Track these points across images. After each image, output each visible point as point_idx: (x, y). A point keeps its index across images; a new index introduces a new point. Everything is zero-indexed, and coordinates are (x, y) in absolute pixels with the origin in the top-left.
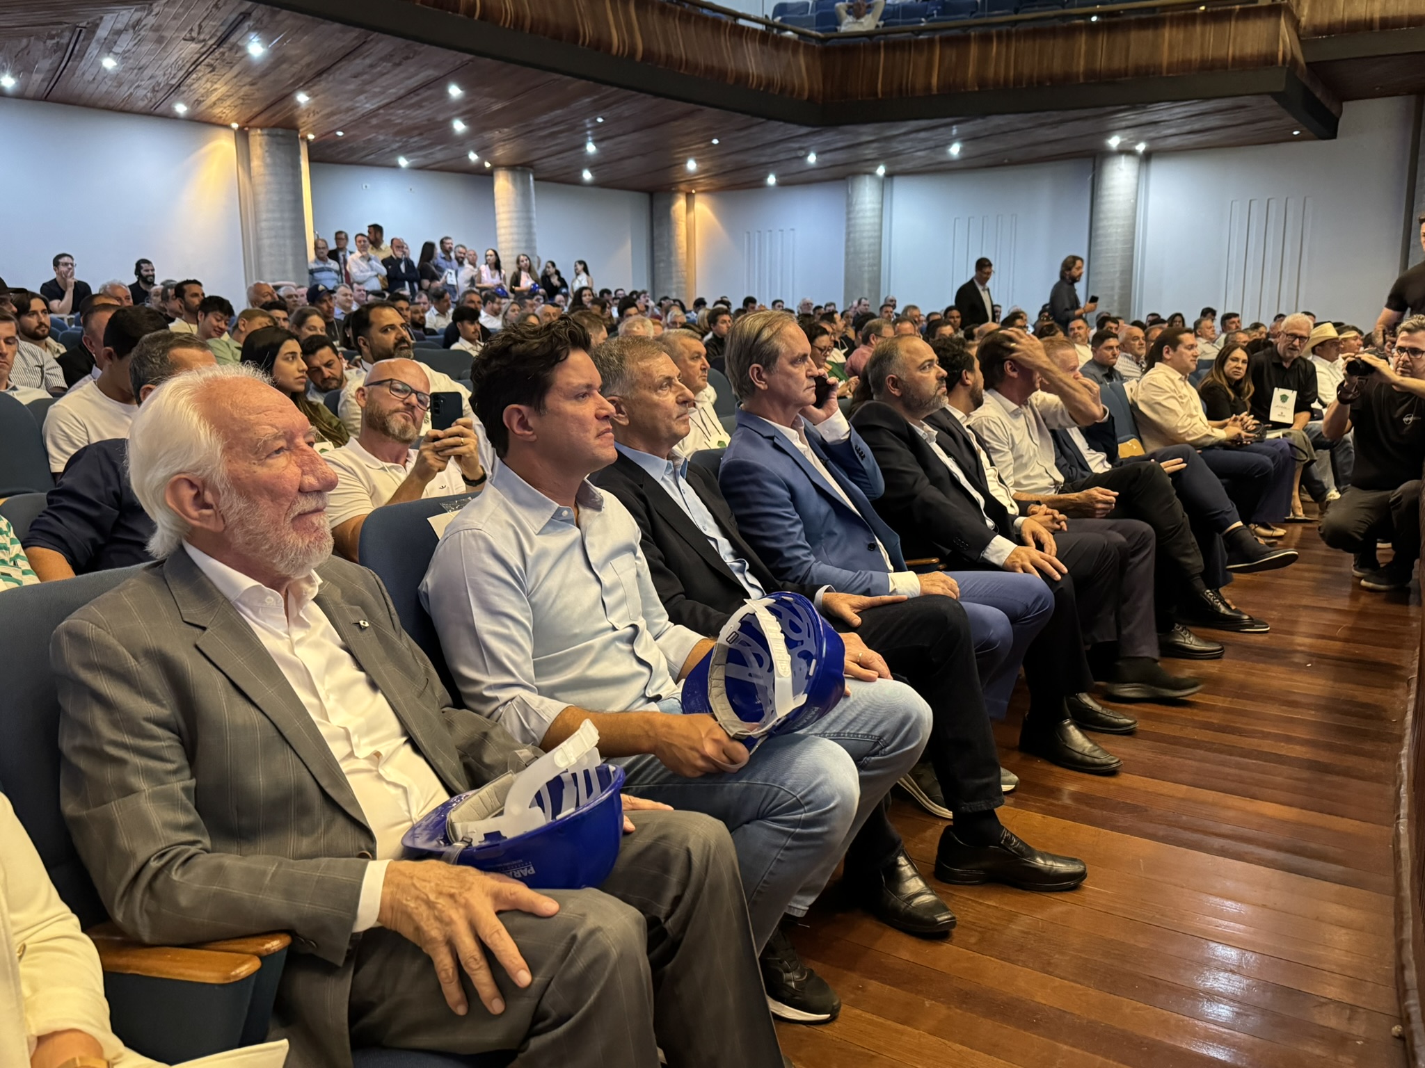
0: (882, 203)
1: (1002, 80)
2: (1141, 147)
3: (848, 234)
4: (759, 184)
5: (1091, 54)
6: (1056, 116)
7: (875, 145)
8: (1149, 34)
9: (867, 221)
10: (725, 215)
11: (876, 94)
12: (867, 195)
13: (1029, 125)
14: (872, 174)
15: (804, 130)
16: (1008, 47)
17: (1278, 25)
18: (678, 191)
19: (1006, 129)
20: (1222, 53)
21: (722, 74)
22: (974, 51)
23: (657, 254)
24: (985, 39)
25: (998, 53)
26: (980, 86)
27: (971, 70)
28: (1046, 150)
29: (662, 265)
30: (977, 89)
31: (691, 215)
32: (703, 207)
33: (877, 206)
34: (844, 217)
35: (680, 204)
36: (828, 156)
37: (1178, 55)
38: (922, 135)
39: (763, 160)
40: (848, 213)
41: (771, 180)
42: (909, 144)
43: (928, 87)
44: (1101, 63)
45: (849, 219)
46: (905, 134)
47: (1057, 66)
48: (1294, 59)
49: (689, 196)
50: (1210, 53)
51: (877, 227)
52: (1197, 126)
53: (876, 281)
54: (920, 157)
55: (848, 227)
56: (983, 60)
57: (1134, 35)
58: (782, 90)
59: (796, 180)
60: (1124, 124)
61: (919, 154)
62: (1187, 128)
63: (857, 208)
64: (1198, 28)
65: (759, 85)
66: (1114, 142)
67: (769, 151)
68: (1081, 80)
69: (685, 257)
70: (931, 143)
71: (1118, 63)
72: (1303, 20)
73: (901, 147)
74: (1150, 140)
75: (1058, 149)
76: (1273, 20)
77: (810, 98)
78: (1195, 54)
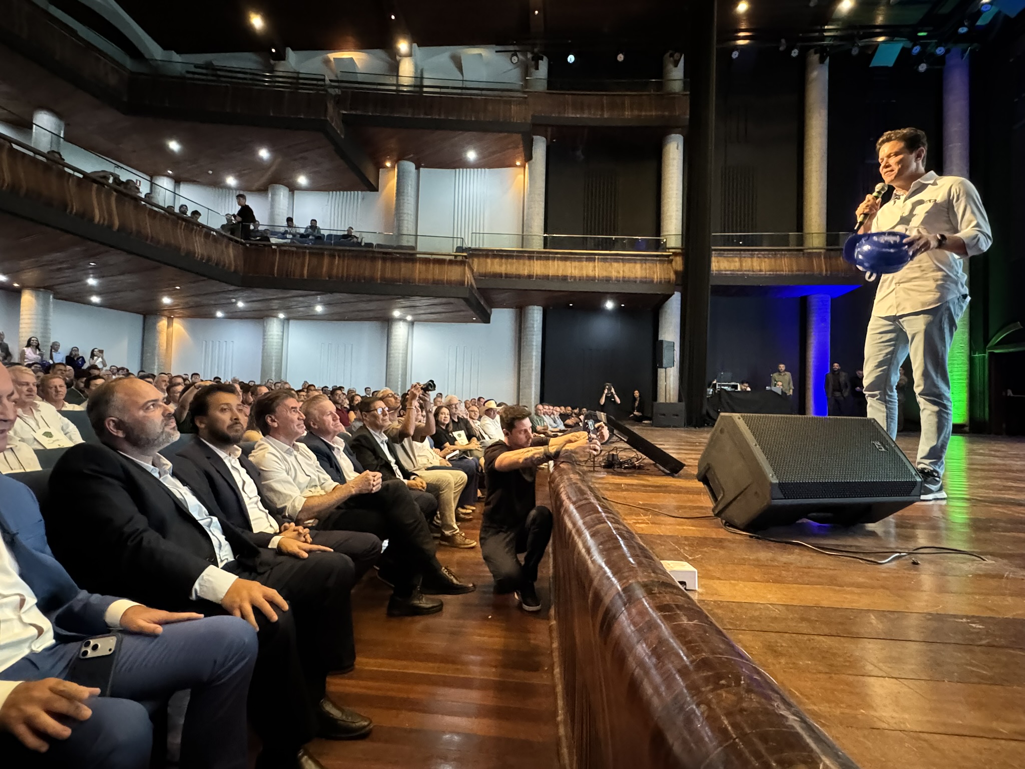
0: (283, 332)
1: (340, 275)
2: (409, 318)
3: (264, 346)
4: (212, 316)
5: (383, 270)
6: (368, 297)
7: (276, 301)
8: (410, 265)
9: (275, 341)
10: (192, 331)
11: (274, 275)
12: (274, 327)
13: (355, 300)
14: (276, 317)
15: (232, 288)
16: (343, 261)
17: (465, 269)
18: (163, 315)
19: (343, 301)
20: (442, 278)
21: (178, 249)
22: (326, 261)
23: (145, 348)
24: (332, 256)
25: (338, 264)
26: (330, 278)
27: (325, 269)
28: (365, 314)
29: (148, 354)
30: (327, 279)
31: (170, 329)
32: (178, 326)
33: (281, 334)
34: (261, 336)
35: (163, 323)
36: (250, 305)
37: (423, 276)
38: (301, 299)
39: (212, 302)
40: (264, 335)
41: (219, 314)
42: (294, 303)
43: (302, 275)
44: (388, 274)
45: (264, 339)
46: (291, 297)
47: (367, 273)
48: (471, 285)
49: (170, 319)
50: (436, 277)
51: (280, 344)
52: (433, 311)
53: (279, 371)
54: (302, 311)
55: (264, 342)
56: (331, 264)
57: (403, 264)
58: (217, 264)
59: (234, 316)
60: (401, 305)
61: (301, 309)
62: (429, 311)
63: (269, 333)
64: (431, 265)
65: (202, 259)
66: (396, 313)
67: (214, 297)
68: (379, 281)
69: (164, 352)
70: (306, 304)
71: (396, 276)
72: (475, 270)
73: (290, 304)
74: (413, 315)
75: (371, 314)
76: (462, 268)
77: (235, 271)
78: (430, 277)
